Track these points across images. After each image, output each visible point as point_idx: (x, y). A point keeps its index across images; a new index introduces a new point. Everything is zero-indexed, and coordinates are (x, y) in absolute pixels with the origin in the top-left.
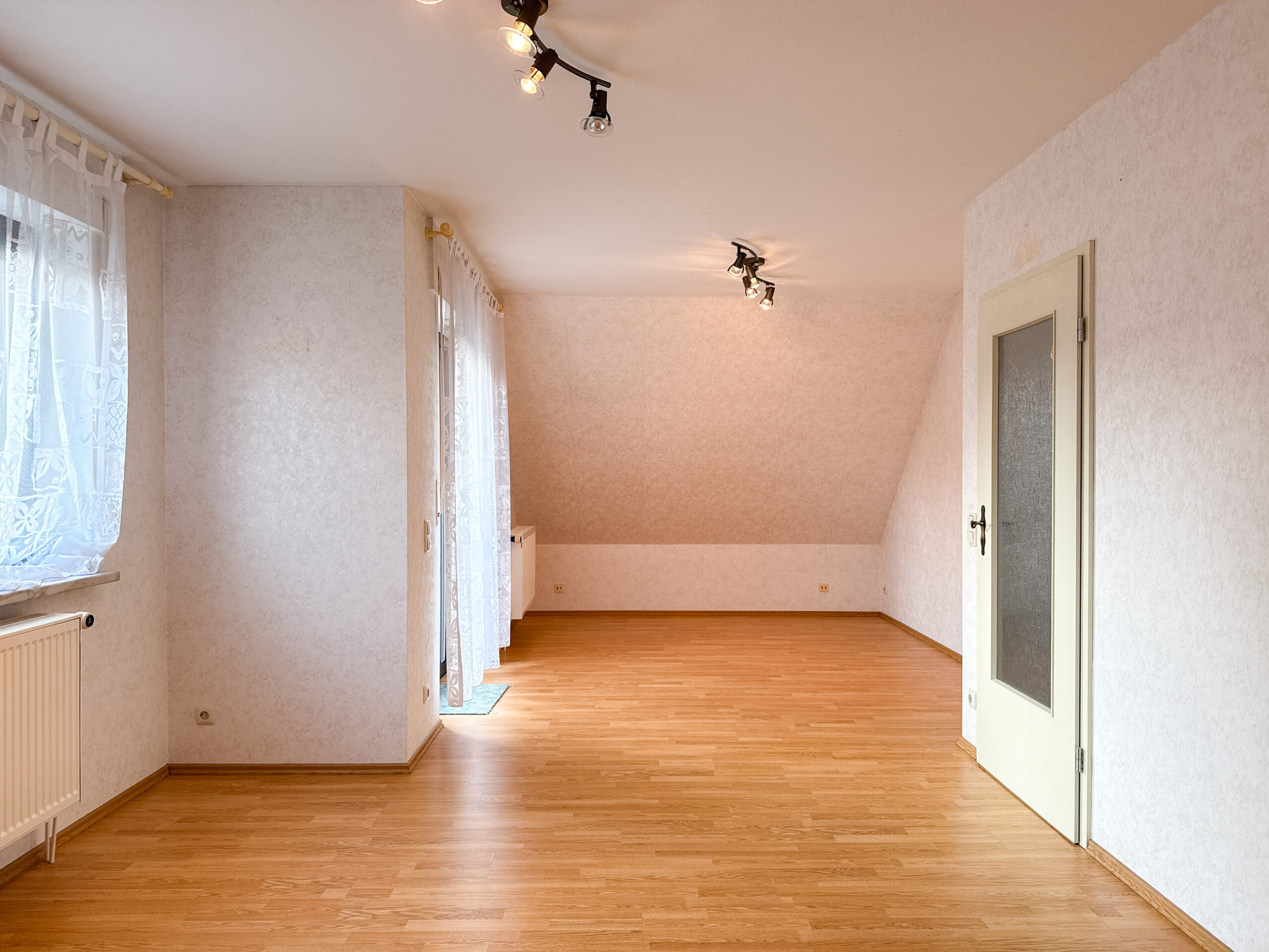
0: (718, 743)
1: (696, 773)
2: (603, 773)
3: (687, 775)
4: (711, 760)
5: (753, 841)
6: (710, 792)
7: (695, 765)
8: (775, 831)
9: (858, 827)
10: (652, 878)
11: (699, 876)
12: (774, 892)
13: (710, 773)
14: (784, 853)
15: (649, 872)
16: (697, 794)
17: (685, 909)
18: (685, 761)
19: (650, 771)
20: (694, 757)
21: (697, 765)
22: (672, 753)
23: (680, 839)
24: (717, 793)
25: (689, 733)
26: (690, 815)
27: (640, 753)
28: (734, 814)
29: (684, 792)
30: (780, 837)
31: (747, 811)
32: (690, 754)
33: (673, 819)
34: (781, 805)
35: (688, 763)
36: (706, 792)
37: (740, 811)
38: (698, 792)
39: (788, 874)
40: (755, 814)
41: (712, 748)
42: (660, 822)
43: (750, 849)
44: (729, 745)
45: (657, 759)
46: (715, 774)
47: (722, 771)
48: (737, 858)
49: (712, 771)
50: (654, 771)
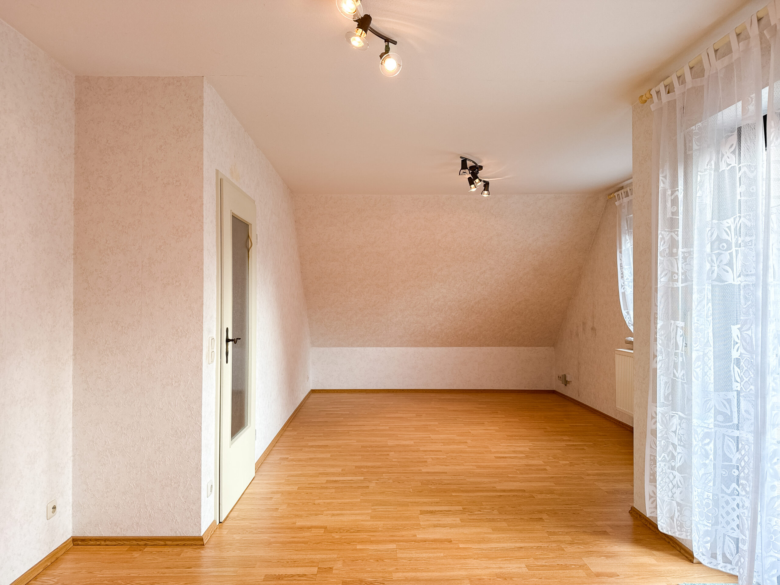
0: (415, 541)
1: (432, 512)
2: (495, 512)
3: (438, 511)
4: (421, 523)
5: (402, 477)
6: (422, 500)
7: (434, 519)
8: (391, 481)
9: (350, 483)
10: (446, 465)
11: (427, 466)
12: (399, 462)
13: (422, 512)
14: (390, 473)
15: (448, 467)
16: (431, 499)
17: (432, 458)
18: (441, 522)
19: (465, 513)
20: (435, 526)
21: (431, 519)
22: (452, 530)
23: (436, 478)
24: (418, 499)
25: (442, 555)
26: (433, 487)
27: (479, 530)
28: (409, 488)
29: (439, 500)
30: (389, 479)
31: (402, 489)
32: (438, 529)
33: (442, 486)
34: (383, 493)
35: (439, 520)
36: (425, 500)
37: (407, 490)
38: (430, 500)
39: (391, 466)
40: (398, 488)
41: (421, 535)
42: (448, 484)
43: (405, 474)
44: (406, 538)
45: (463, 524)
46: (419, 512)
47: (414, 514)
48: (411, 471)
49: (421, 514)
50: (461, 514)
